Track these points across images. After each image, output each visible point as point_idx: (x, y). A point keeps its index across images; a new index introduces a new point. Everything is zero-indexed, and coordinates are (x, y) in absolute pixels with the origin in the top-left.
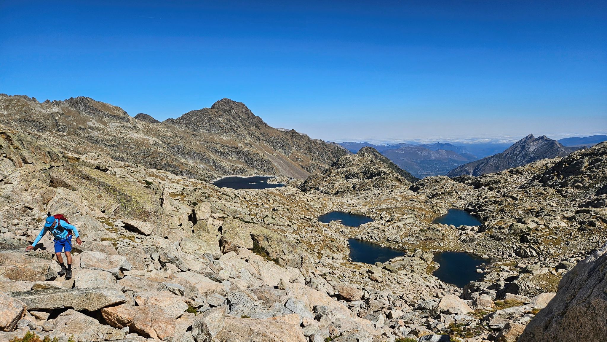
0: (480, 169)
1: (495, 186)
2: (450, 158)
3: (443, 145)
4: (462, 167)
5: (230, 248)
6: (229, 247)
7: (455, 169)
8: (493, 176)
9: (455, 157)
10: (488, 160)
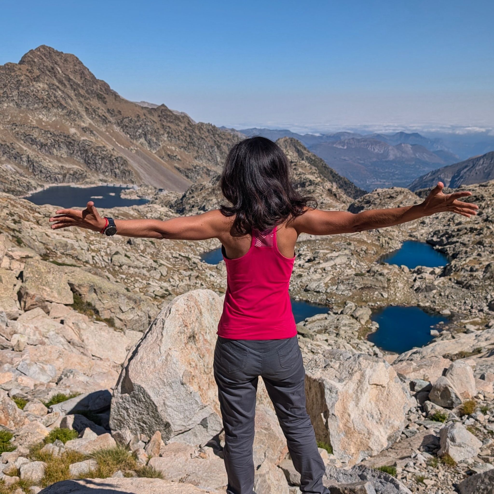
0: (462, 177)
2: (418, 157)
3: (408, 135)
4: (434, 174)
5: (34, 303)
6: (33, 301)
7: (424, 176)
9: (426, 157)
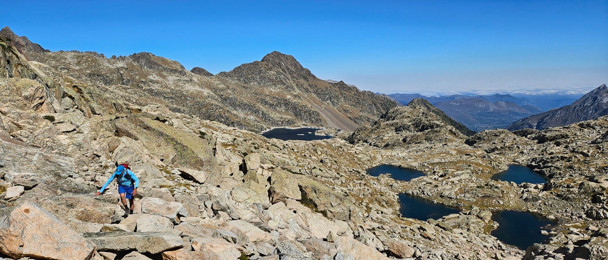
0: (545, 123)
1: (563, 140)
2: (511, 110)
3: (502, 96)
4: (524, 120)
6: (278, 197)
7: (517, 122)
8: (560, 130)
9: (517, 110)
10: (554, 112)
